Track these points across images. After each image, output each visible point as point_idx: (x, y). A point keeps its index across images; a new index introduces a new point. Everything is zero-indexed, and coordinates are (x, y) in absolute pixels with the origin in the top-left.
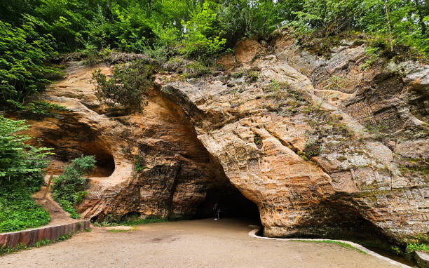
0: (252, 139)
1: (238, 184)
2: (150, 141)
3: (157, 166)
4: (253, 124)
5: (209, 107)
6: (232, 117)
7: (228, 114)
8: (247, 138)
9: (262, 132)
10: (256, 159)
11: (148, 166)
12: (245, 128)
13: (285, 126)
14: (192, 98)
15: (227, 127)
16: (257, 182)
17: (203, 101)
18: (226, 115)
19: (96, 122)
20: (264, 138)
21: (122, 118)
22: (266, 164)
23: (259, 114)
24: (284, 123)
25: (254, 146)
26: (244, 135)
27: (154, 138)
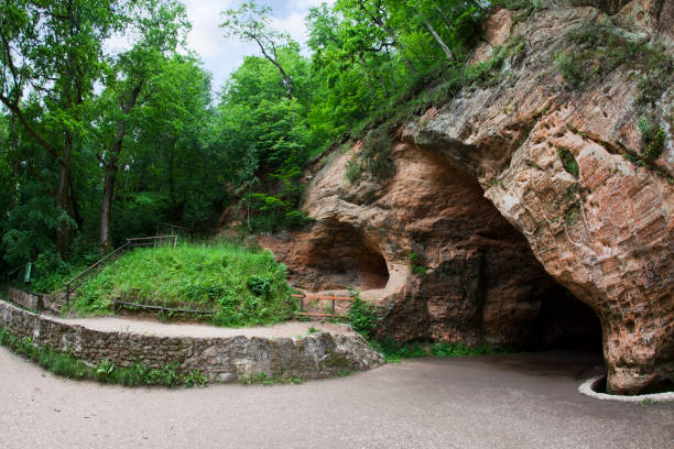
0: (558, 164)
1: (558, 273)
2: (425, 223)
3: (444, 263)
4: (549, 132)
5: (479, 135)
6: (516, 135)
7: (509, 132)
8: (551, 165)
9: (571, 140)
10: (576, 206)
11: (432, 265)
12: (540, 146)
13: (597, 109)
14: (453, 133)
15: (516, 158)
16: (587, 261)
17: (467, 131)
18: (506, 135)
19: (356, 217)
20: (577, 152)
21: (380, 201)
22: (595, 211)
23: (553, 107)
24: (596, 104)
25: (566, 177)
26: (544, 160)
27: (431, 217)
